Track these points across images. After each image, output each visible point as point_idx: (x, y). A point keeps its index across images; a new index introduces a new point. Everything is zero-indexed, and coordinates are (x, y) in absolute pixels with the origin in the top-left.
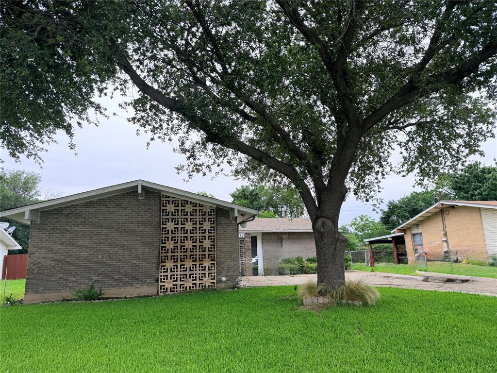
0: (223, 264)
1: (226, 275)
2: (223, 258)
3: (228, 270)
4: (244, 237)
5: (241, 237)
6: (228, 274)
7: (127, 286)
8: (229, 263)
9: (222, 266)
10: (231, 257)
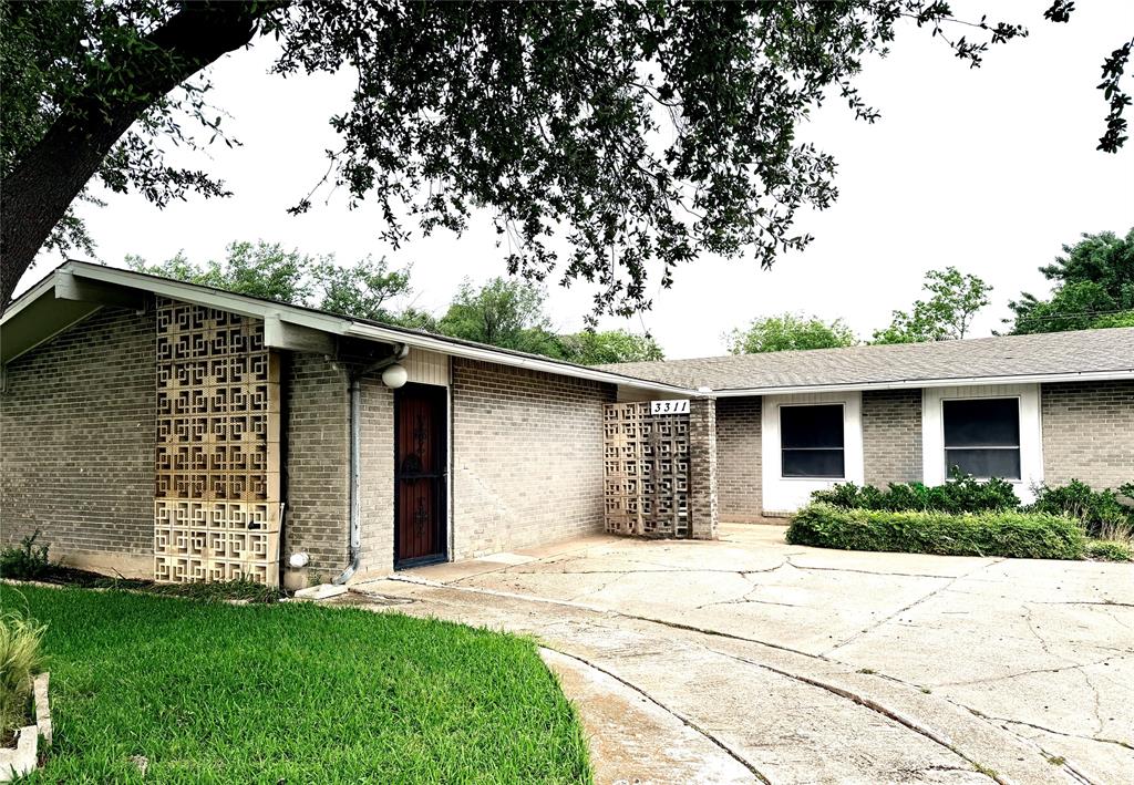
0: (307, 510)
1: (312, 545)
2: (306, 490)
3: (317, 530)
4: (687, 411)
5: (679, 411)
6: (319, 545)
7: (120, 550)
8: (320, 508)
9: (303, 515)
10: (328, 489)
